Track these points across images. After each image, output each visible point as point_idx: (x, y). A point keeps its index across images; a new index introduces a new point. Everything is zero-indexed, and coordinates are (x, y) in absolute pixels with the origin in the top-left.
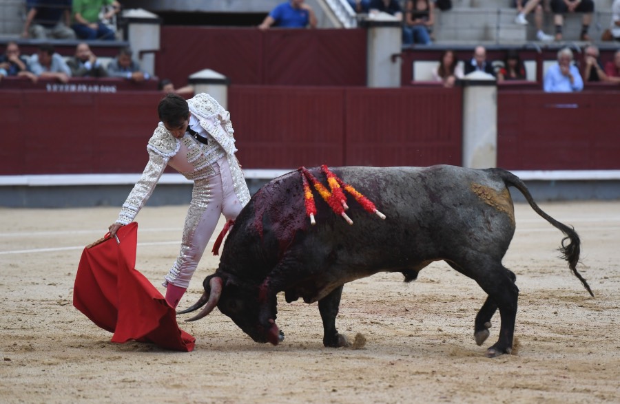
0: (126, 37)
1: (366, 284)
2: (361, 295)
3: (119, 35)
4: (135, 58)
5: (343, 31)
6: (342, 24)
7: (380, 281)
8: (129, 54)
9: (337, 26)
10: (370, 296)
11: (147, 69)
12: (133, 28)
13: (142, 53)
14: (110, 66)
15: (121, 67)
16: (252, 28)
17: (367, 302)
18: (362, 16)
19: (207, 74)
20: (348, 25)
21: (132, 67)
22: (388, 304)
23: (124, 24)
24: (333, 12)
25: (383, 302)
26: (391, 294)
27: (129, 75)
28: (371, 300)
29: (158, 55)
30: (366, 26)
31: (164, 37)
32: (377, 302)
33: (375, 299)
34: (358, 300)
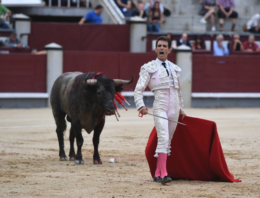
0: (14, 27)
1: (129, 146)
2: (127, 152)
3: (11, 26)
4: (18, 37)
5: (118, 26)
6: (118, 22)
7: (135, 145)
8: (15, 35)
9: (116, 23)
10: (131, 152)
11: (24, 43)
12: (18, 23)
13: (22, 35)
14: (6, 41)
15: (12, 41)
16: (75, 24)
17: (129, 155)
18: (127, 18)
19: (53, 45)
20: (121, 23)
21: (17, 42)
22: (139, 156)
23: (13, 21)
24: (114, 16)
25: (137, 155)
26: (141, 151)
27: (15, 45)
28: (131, 154)
29: (30, 36)
30: (130, 23)
31: (32, 28)
32: (134, 155)
33: (133, 154)
34: (125, 154)
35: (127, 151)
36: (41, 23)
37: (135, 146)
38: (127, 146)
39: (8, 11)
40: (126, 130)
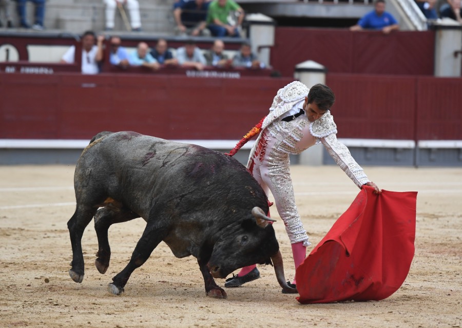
0: (248, 35)
1: (432, 230)
2: (428, 239)
3: (243, 33)
5: (416, 33)
6: (415, 27)
7: (442, 228)
9: (412, 28)
10: (435, 240)
11: (264, 60)
12: (254, 29)
13: (260, 48)
14: (235, 57)
16: (345, 30)
17: (433, 245)
18: (431, 21)
19: (310, 64)
20: (420, 28)
22: (449, 246)
23: (247, 25)
24: (408, 18)
25: (445, 245)
26: (452, 239)
27: (249, 64)
28: (435, 242)
29: (273, 50)
30: (434, 29)
31: (277, 36)
32: (441, 244)
33: (439, 242)
34: (425, 243)
35: (429, 237)
36: (291, 29)
37: (441, 230)
38: (428, 229)
39: (239, 9)
40: (426, 203)
